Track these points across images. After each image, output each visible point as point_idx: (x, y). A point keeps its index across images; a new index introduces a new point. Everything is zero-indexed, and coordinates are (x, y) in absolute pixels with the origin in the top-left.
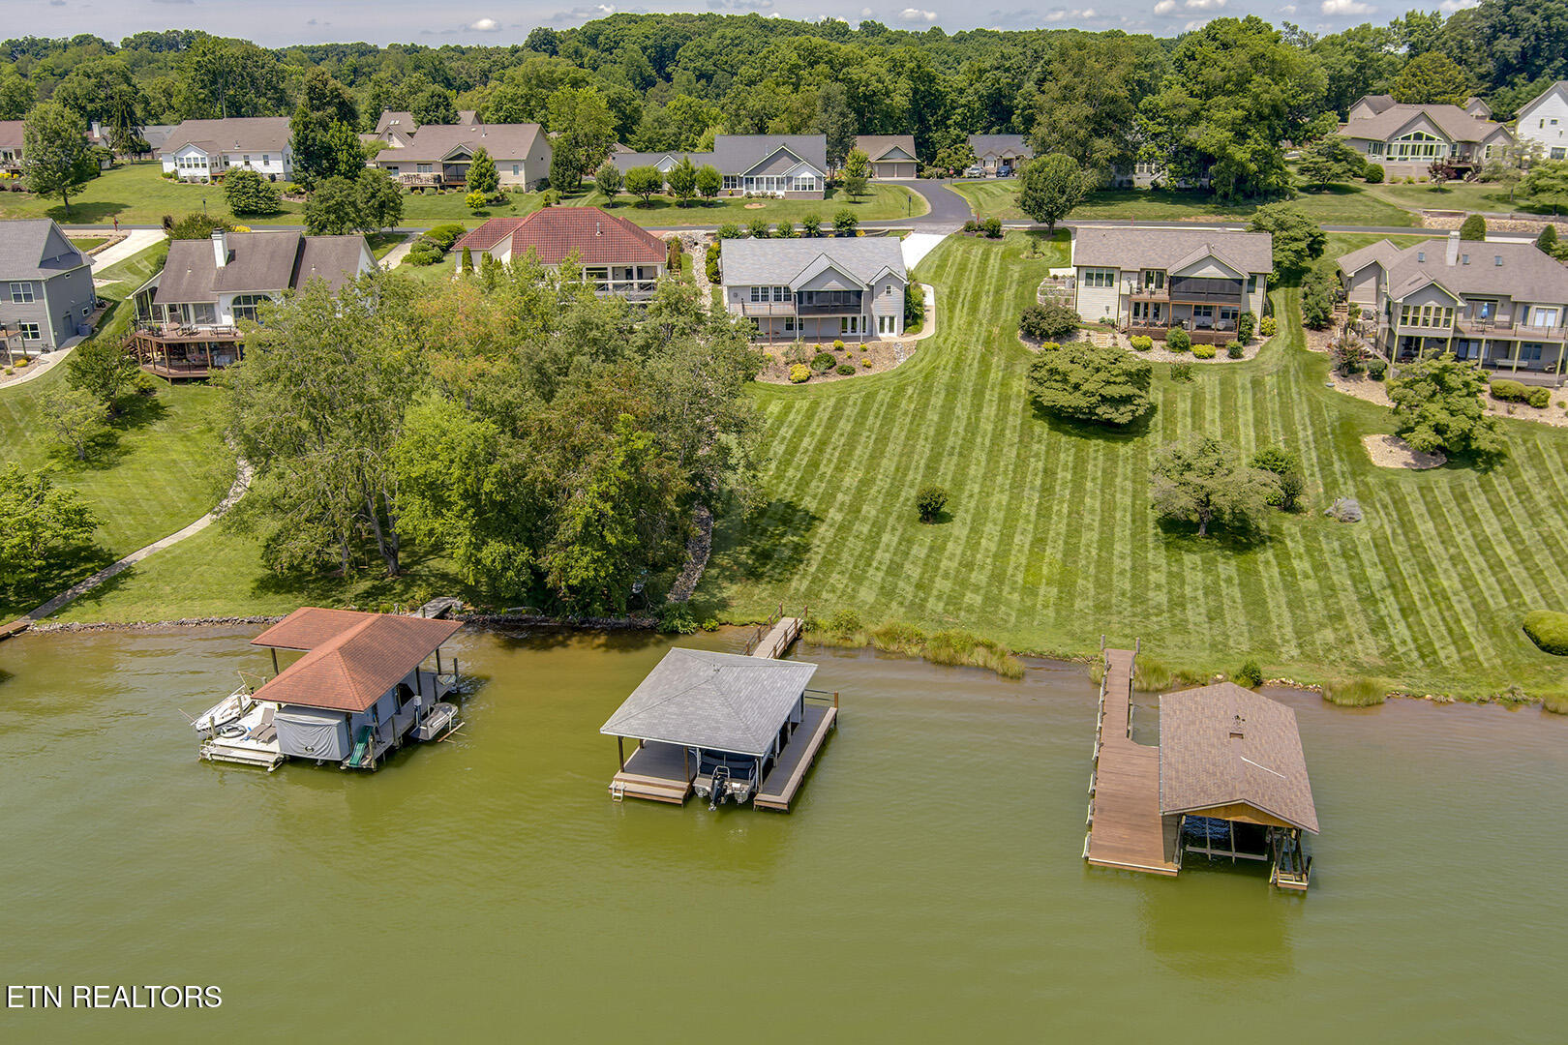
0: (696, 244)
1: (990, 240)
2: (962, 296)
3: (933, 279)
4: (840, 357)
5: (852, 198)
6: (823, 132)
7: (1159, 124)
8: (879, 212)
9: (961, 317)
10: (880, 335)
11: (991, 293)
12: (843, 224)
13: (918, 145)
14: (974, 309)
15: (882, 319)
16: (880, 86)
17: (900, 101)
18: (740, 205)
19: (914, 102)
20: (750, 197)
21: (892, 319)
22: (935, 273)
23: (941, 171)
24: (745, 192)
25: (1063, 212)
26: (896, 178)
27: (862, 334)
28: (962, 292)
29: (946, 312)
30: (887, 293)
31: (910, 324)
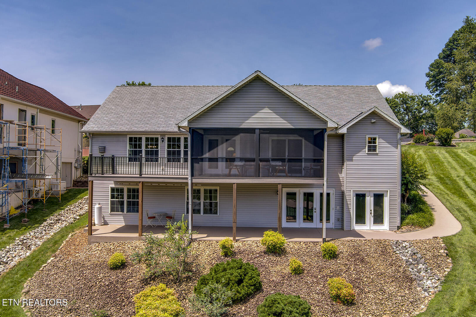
10: (358, 227)
15: (360, 198)
21: (379, 198)
27: (325, 225)
30: (369, 150)
31: (409, 213)
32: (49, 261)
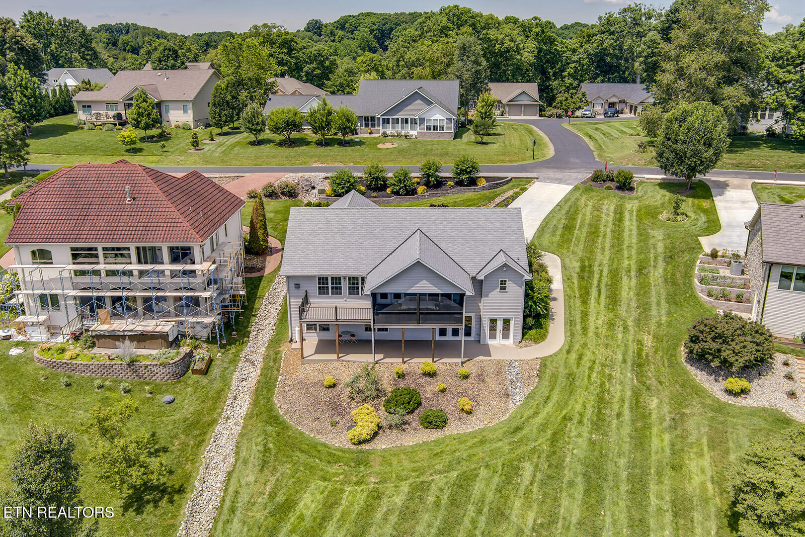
0: (314, 188)
1: (620, 193)
2: (596, 276)
3: (560, 246)
4: (430, 389)
5: (479, 139)
6: (458, 77)
7: (789, 72)
8: (504, 154)
9: (598, 317)
10: (490, 342)
11: (633, 273)
12: (462, 172)
13: (541, 91)
14: (614, 300)
15: (493, 321)
16: (512, 44)
17: (528, 56)
18: (374, 144)
19: (537, 57)
20: (385, 135)
21: (507, 322)
22: (562, 236)
23: (559, 112)
24: (381, 131)
25: (708, 165)
26: (522, 117)
28: (596, 269)
29: (578, 302)
30: (500, 289)
31: (530, 328)
32: (279, 379)
